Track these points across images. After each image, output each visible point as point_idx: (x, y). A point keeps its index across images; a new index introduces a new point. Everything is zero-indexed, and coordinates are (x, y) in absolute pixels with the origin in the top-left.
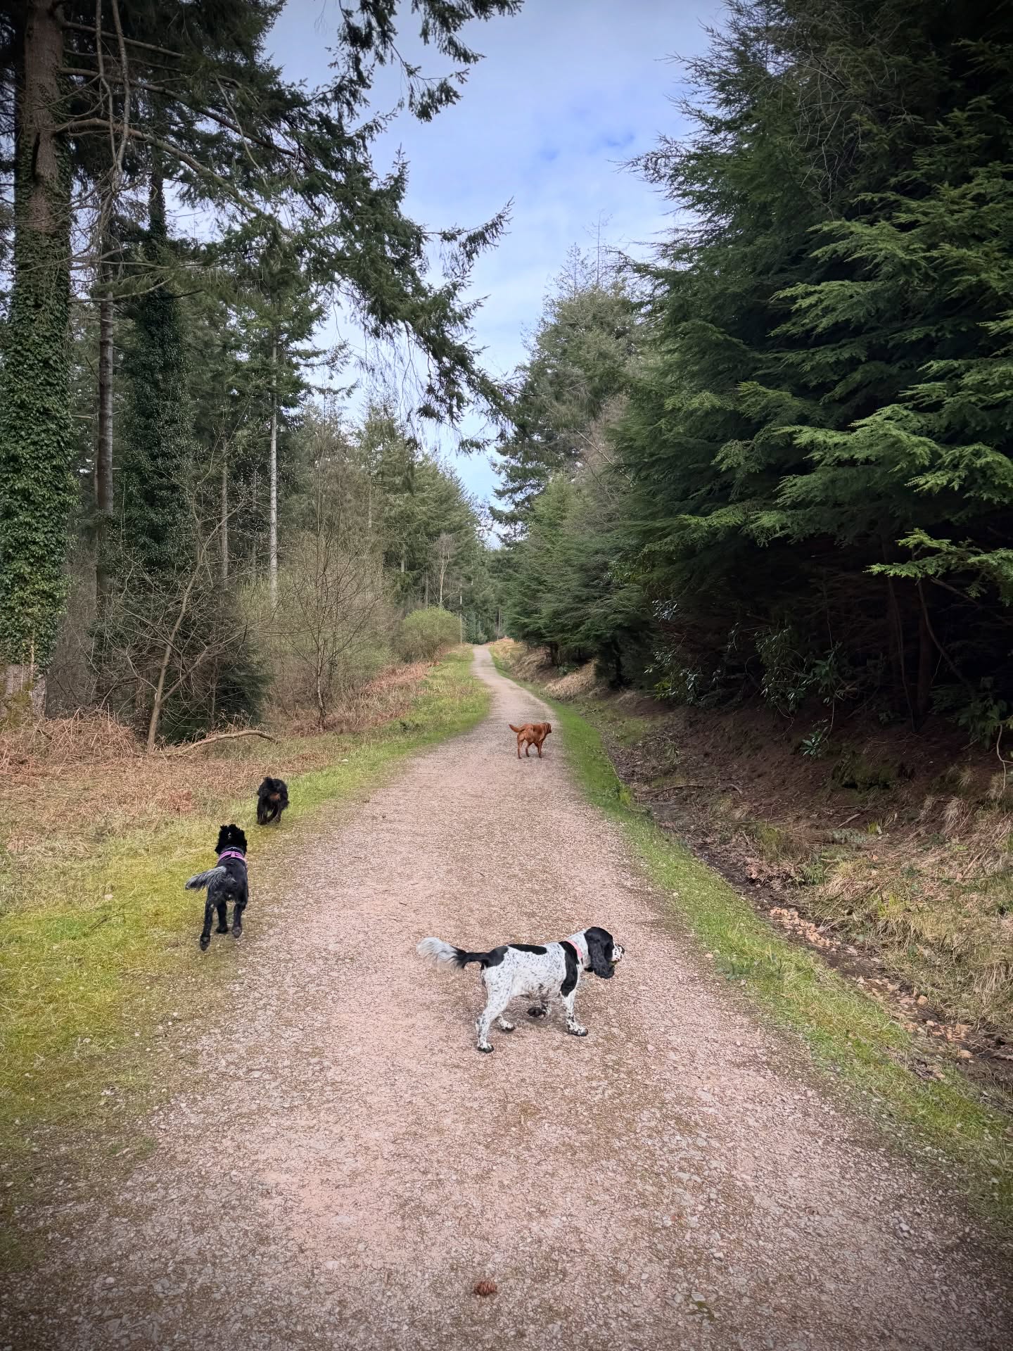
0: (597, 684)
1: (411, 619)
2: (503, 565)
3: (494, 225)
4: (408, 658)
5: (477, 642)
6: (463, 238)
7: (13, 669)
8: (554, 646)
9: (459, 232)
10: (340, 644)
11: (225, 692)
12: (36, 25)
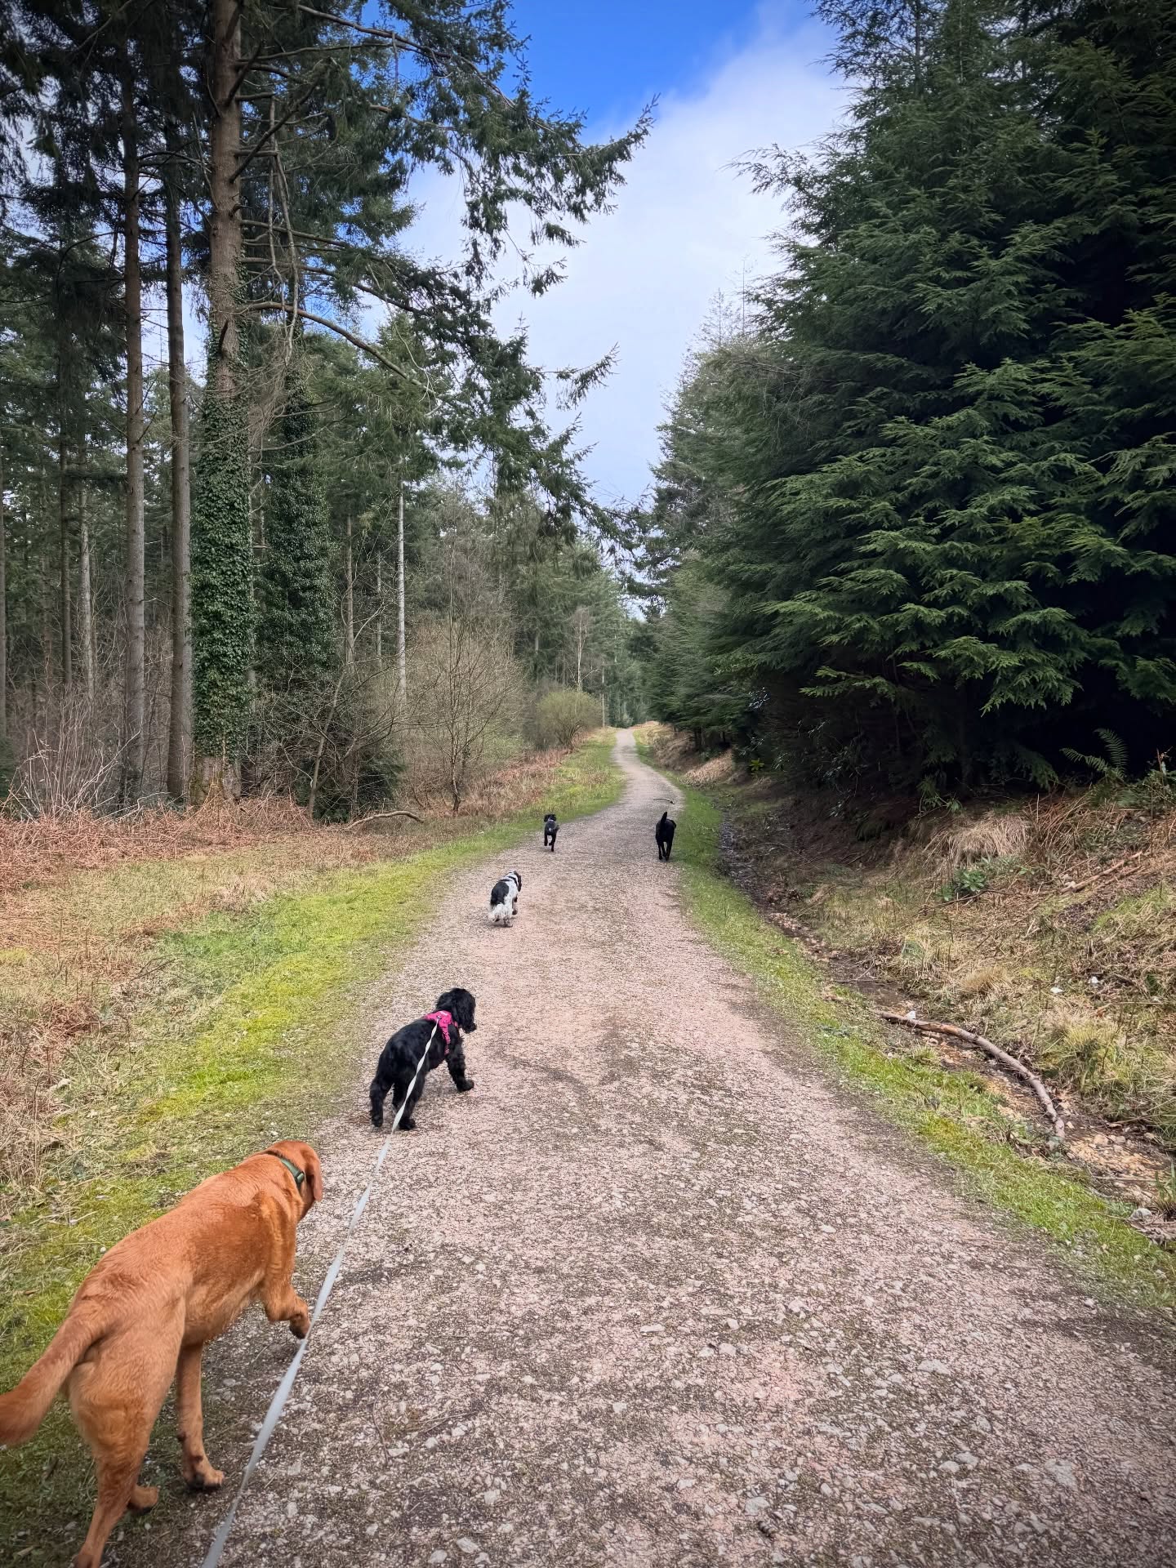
0: (736, 770)
1: (547, 703)
2: (642, 643)
3: (603, 365)
4: (541, 747)
5: (622, 725)
6: (576, 376)
7: (207, 760)
8: (697, 730)
9: (573, 372)
10: (472, 734)
11: (366, 780)
12: (220, 225)
